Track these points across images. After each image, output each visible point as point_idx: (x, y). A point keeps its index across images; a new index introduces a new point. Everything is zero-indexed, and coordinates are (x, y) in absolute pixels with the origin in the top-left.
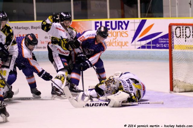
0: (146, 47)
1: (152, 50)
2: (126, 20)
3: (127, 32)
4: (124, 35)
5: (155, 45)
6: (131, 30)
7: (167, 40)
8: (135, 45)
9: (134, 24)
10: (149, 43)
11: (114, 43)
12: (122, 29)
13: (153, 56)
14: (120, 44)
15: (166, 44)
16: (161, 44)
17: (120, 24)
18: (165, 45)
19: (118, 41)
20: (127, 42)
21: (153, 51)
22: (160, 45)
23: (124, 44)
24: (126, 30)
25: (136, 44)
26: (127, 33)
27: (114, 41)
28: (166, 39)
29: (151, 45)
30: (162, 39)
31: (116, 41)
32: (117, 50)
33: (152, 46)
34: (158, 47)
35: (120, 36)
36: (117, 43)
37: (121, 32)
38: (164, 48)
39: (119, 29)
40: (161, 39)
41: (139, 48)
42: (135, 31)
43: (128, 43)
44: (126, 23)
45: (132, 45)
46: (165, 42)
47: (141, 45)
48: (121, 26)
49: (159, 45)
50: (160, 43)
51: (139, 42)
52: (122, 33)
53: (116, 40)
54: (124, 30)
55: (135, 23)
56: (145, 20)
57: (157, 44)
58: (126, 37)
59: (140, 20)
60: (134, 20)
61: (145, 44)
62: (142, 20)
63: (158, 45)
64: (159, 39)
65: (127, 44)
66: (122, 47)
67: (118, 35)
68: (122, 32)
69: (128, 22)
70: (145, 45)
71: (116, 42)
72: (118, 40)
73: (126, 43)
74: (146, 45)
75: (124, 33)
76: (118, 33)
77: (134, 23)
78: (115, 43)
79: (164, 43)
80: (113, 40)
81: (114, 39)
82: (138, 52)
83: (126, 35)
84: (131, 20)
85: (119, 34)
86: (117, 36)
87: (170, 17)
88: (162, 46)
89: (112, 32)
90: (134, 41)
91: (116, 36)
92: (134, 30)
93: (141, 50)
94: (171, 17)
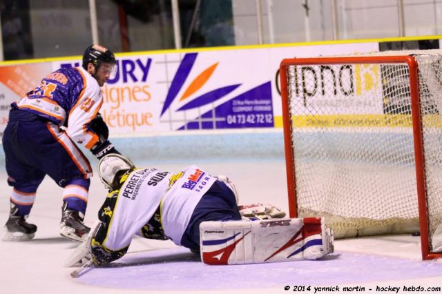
0: (200, 125)
1: (215, 132)
2: (143, 56)
3: (147, 87)
4: (139, 95)
5: (223, 119)
6: (159, 82)
7: (253, 106)
8: (170, 121)
9: (166, 67)
10: (208, 114)
11: (114, 118)
12: (135, 79)
13: (219, 148)
14: (130, 120)
15: (253, 116)
16: (239, 116)
17: (129, 67)
18: (251, 118)
19: (126, 114)
20: (148, 115)
21: (219, 135)
22: (237, 119)
23: (140, 120)
24: (144, 84)
25: (173, 118)
26: (146, 89)
27: (115, 112)
28: (252, 102)
29: (214, 119)
30: (242, 103)
31: (121, 113)
32: (122, 136)
33: (217, 122)
34: (233, 123)
35: (130, 100)
36: (121, 118)
37: (131, 88)
38: (248, 125)
39: (125, 80)
40: (239, 102)
41: (182, 128)
42: (170, 84)
43: (151, 116)
44: (145, 63)
45: (161, 122)
46: (249, 109)
47: (185, 120)
48: (131, 73)
49: (234, 117)
50: (237, 114)
51: (182, 113)
52: (133, 92)
53: (120, 109)
54: (140, 84)
55: (169, 65)
56: (195, 55)
57: (229, 117)
58: (144, 100)
59: (180, 55)
60: (166, 57)
61: (198, 118)
62: (187, 56)
63: (231, 119)
64: (235, 103)
65: (149, 120)
66: (137, 127)
67: (122, 97)
68: (134, 88)
69: (149, 61)
70: (196, 121)
71: (118, 115)
72: (123, 111)
73: (145, 118)
74: (200, 121)
75: (140, 90)
76: (122, 92)
77: (166, 62)
78: (116, 117)
79: (246, 113)
80: (111, 112)
81: (113, 108)
82: (181, 139)
83: (146, 97)
84: (157, 56)
85: (126, 93)
86: (123, 100)
87: (259, 44)
88: (242, 120)
89: (106, 90)
90: (167, 111)
91: (118, 99)
92: (167, 82)
93: (187, 133)
94: (263, 43)
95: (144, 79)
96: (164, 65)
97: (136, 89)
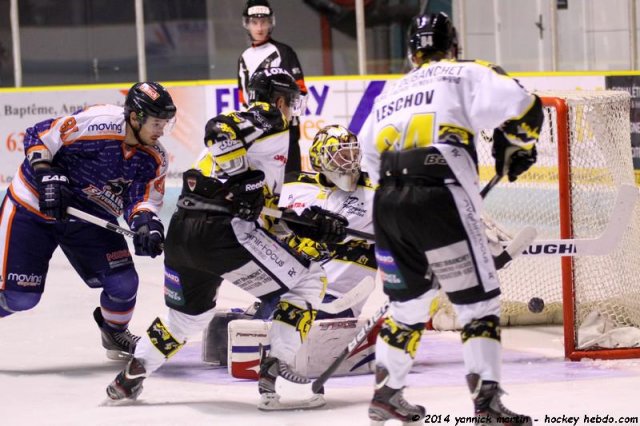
2: (319, 83)
3: (322, 122)
6: (337, 117)
9: (347, 97)
12: (307, 112)
24: (318, 118)
42: (350, 119)
44: (320, 91)
54: (313, 117)
55: (350, 95)
59: (364, 83)
60: (346, 85)
68: (306, 122)
69: (326, 89)
75: (313, 126)
77: (346, 91)
84: (335, 82)
92: (347, 116)
95: (319, 112)
96: (343, 95)
97: (309, 124)
